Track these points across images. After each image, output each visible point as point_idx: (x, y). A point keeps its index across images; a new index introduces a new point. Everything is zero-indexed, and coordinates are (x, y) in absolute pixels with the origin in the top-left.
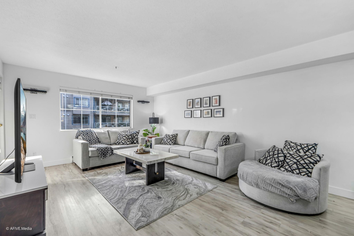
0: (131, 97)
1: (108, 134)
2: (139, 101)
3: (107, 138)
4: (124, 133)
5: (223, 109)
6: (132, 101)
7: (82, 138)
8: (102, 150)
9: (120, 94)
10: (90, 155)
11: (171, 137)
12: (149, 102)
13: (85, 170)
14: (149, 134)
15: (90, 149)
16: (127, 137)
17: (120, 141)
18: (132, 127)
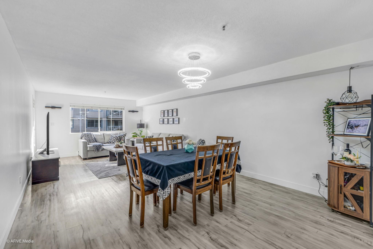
0: (123, 108)
1: (103, 136)
2: (129, 111)
3: (102, 139)
4: (114, 135)
5: (179, 118)
6: (124, 111)
7: (84, 139)
8: (96, 146)
9: (114, 106)
10: (88, 149)
11: (148, 138)
12: (138, 112)
13: (85, 159)
14: (137, 136)
15: (88, 146)
16: (116, 138)
17: (111, 141)
18: (124, 131)
